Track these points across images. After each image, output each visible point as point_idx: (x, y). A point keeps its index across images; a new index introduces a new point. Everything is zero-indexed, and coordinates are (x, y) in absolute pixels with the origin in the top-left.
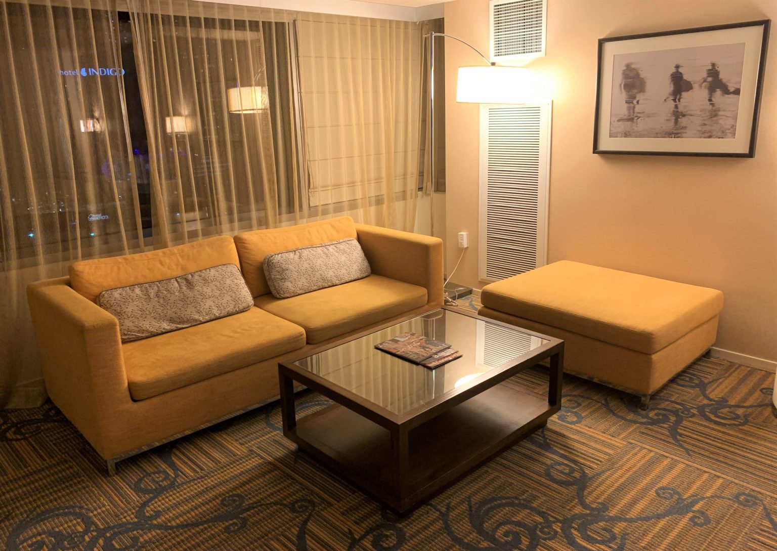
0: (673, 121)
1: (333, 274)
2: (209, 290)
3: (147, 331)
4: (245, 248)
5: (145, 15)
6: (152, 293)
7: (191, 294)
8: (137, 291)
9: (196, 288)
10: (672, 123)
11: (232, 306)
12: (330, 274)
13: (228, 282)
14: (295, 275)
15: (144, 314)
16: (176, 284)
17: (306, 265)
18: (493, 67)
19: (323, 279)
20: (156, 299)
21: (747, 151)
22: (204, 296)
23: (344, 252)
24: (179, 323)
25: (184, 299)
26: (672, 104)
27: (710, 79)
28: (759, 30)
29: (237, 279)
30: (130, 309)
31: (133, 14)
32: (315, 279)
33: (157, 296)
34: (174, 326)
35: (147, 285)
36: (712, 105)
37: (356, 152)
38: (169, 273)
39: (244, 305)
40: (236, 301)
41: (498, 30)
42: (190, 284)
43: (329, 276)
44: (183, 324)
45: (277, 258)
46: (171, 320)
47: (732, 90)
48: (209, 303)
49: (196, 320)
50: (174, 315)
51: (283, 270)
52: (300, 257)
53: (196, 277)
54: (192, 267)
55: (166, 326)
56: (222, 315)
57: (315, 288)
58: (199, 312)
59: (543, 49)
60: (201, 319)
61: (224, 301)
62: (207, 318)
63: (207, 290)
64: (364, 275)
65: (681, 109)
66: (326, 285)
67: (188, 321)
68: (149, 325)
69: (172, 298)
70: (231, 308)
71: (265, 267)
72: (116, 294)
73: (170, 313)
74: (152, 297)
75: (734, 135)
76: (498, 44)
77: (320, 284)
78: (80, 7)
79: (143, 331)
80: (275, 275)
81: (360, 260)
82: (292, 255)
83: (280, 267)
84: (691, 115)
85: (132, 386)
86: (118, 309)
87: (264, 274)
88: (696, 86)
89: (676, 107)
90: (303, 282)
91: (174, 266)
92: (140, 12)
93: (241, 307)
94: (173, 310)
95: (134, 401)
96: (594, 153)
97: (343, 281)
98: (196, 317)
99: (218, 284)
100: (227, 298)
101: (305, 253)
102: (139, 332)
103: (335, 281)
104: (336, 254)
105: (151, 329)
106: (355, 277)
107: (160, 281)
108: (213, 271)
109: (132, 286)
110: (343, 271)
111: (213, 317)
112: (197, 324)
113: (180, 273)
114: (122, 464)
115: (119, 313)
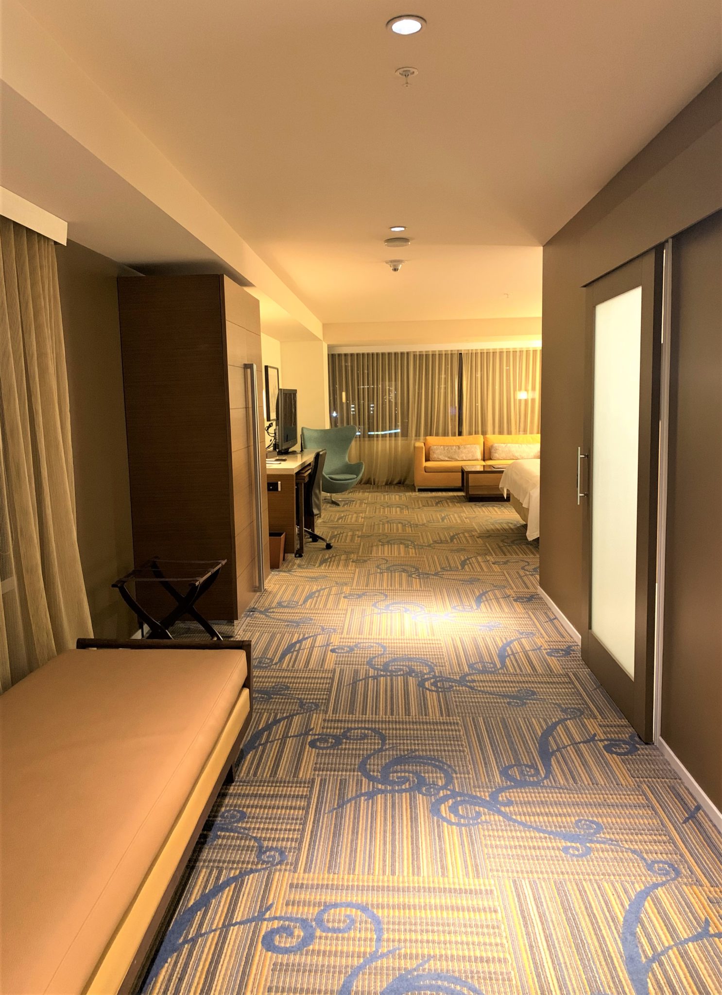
3: (440, 459)
4: (487, 441)
6: (446, 448)
7: (459, 451)
8: (443, 447)
9: (461, 450)
13: (473, 449)
15: (441, 454)
16: (456, 447)
17: (507, 449)
19: (513, 456)
22: (462, 453)
23: (530, 447)
25: (456, 453)
29: (479, 450)
30: (437, 452)
33: (448, 450)
35: (448, 446)
38: (456, 444)
39: (478, 458)
40: (473, 456)
42: (459, 448)
45: (496, 445)
46: (449, 458)
48: (463, 455)
52: (506, 446)
53: (462, 447)
54: (463, 443)
55: (447, 459)
56: (466, 459)
57: (508, 458)
62: (461, 459)
63: (464, 451)
67: (454, 459)
68: (442, 457)
69: (452, 451)
70: (470, 458)
71: (492, 448)
72: (435, 447)
77: (512, 457)
80: (493, 451)
82: (502, 445)
83: (496, 449)
87: (490, 451)
90: (503, 455)
91: (458, 442)
93: (474, 458)
94: (450, 455)
95: (427, 472)
98: (457, 458)
99: (469, 450)
100: (470, 455)
101: (509, 445)
102: (437, 459)
103: (519, 457)
104: (525, 448)
108: (470, 445)
109: (441, 446)
110: (525, 454)
111: (463, 460)
112: (457, 460)
113: (458, 444)
114: (420, 490)
115: (434, 452)
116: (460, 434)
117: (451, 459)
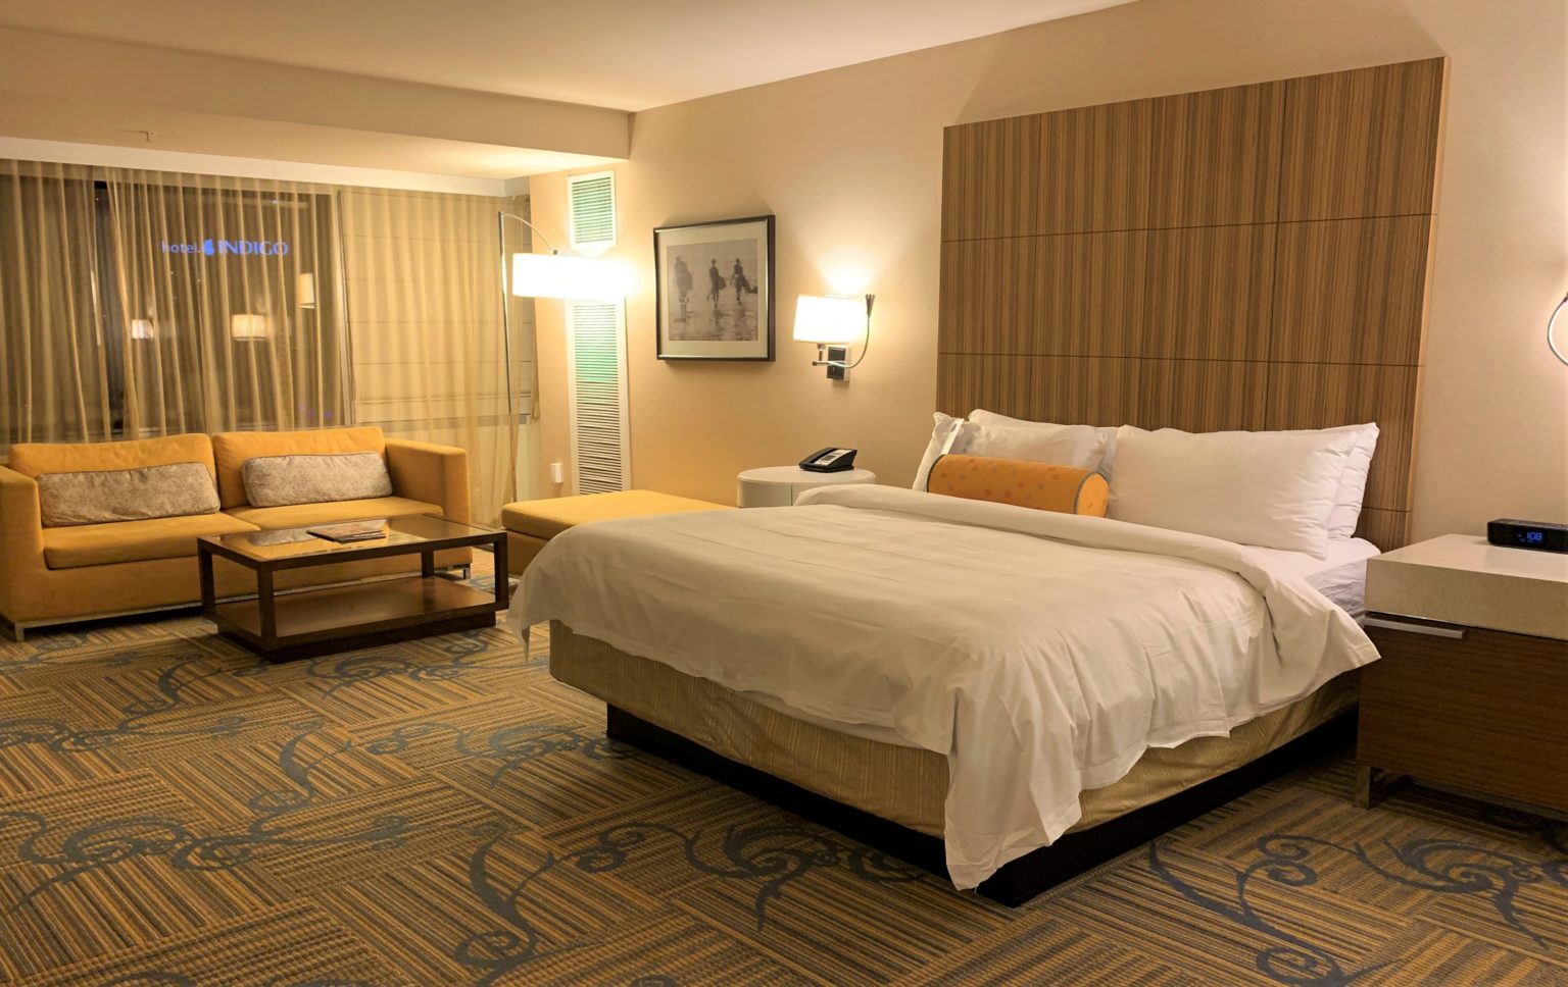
0: (714, 321)
1: (331, 487)
2: (166, 486)
3: (84, 517)
4: (224, 449)
5: (127, 187)
6: (98, 481)
7: (142, 487)
8: (81, 477)
9: (150, 482)
10: (713, 326)
11: (190, 505)
12: (328, 487)
13: (190, 480)
14: (278, 482)
15: (83, 500)
16: (128, 476)
17: (295, 472)
18: (555, 256)
19: (318, 492)
20: (101, 487)
21: (765, 356)
22: (157, 491)
23: (356, 464)
24: (123, 515)
25: (134, 491)
26: (712, 302)
27: (737, 276)
28: (763, 226)
29: (202, 478)
30: (68, 494)
31: (112, 184)
32: (305, 490)
33: (103, 484)
34: (116, 517)
35: (93, 474)
36: (740, 304)
37: (414, 357)
38: (123, 465)
39: (206, 506)
40: (196, 500)
41: (578, 212)
42: (143, 477)
43: (325, 488)
44: (128, 515)
45: (259, 461)
46: (114, 511)
47: (752, 288)
48: (163, 498)
49: (144, 514)
50: (118, 505)
51: (264, 475)
52: (289, 463)
53: (153, 471)
54: (152, 461)
55: (108, 515)
56: (176, 513)
57: (304, 500)
58: (148, 506)
59: (614, 236)
60: (150, 513)
61: (181, 499)
62: (158, 513)
63: (164, 486)
64: (379, 494)
65: (720, 308)
66: (321, 499)
67: (133, 514)
68: (87, 511)
69: (120, 489)
70: (188, 508)
71: (244, 471)
72: (56, 478)
73: (114, 503)
74: (96, 484)
75: (757, 339)
76: (579, 228)
77: (312, 496)
78: (51, 176)
79: (79, 517)
80: (252, 479)
81: (376, 476)
82: (279, 460)
83: (261, 471)
84: (727, 315)
85: (48, 554)
86: (55, 492)
87: (242, 479)
88: (728, 283)
89: (716, 306)
90: (287, 491)
91: (131, 459)
92: (120, 181)
93: (202, 508)
94: (119, 500)
95: (50, 569)
96: (659, 358)
97: (345, 497)
98: (145, 510)
99: (177, 480)
100: (186, 495)
101: (298, 460)
102: (74, 517)
103: (334, 496)
104: (343, 466)
105: (89, 516)
106: (365, 494)
107: (109, 472)
108: (174, 468)
109: (76, 473)
110: (348, 485)
111: (164, 514)
112: (145, 518)
113: (136, 465)
114: (32, 634)
115: (55, 497)
116: (119, 427)
117: (124, 515)
